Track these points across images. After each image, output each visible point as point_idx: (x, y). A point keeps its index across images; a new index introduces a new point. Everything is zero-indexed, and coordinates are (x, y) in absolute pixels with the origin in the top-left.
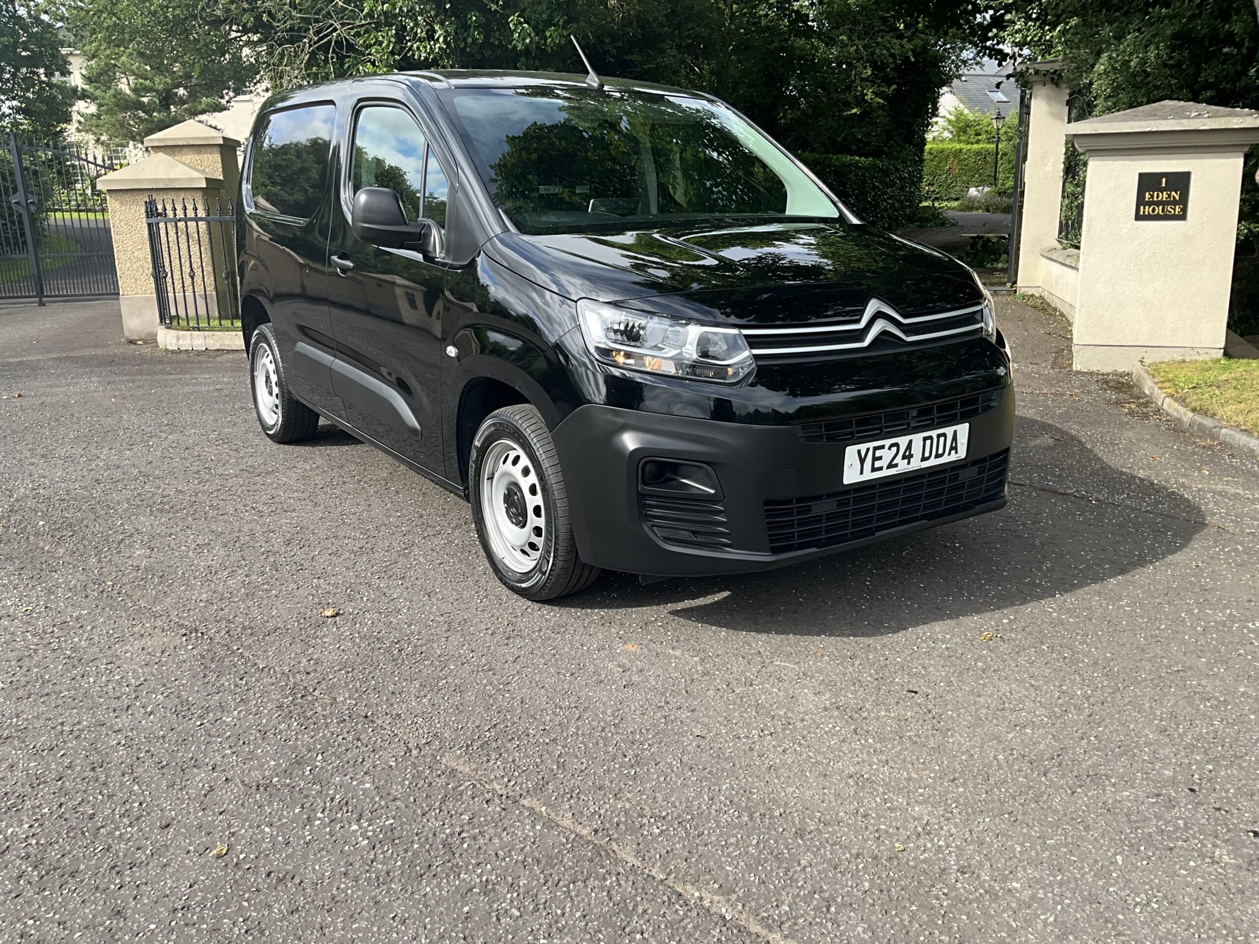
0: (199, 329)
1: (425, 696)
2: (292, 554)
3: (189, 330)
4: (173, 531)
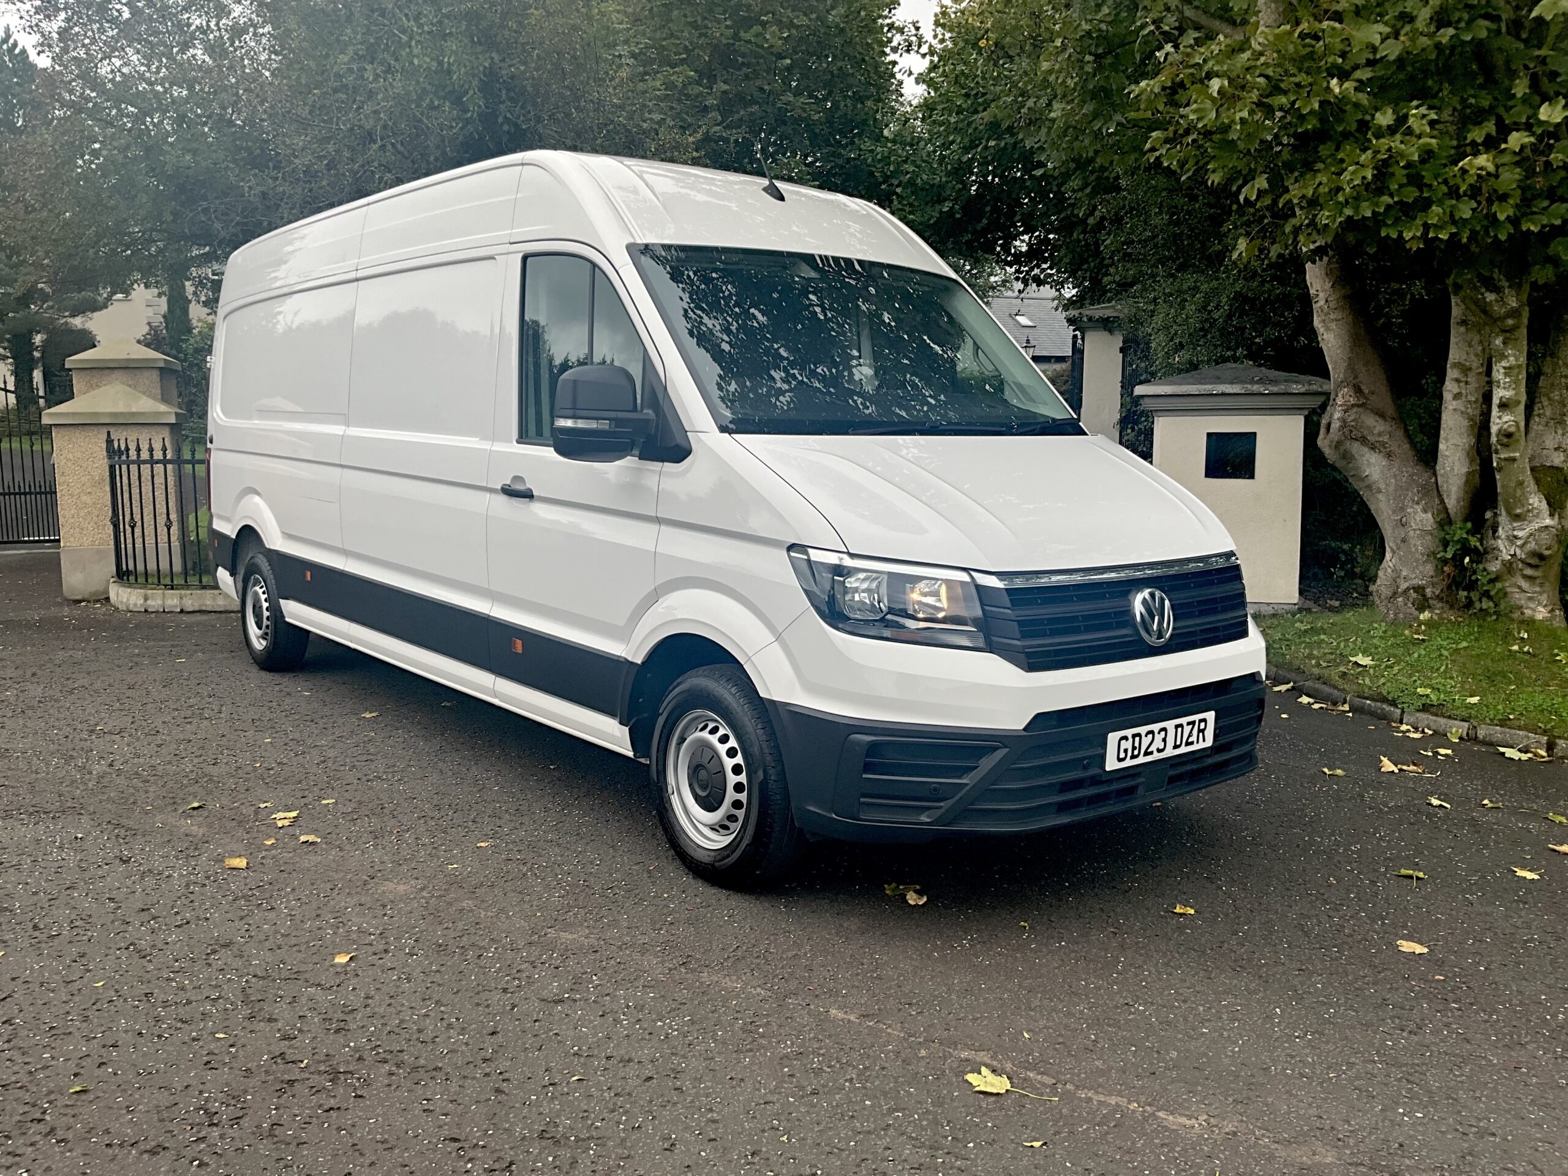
0: (172, 589)
3: (159, 589)
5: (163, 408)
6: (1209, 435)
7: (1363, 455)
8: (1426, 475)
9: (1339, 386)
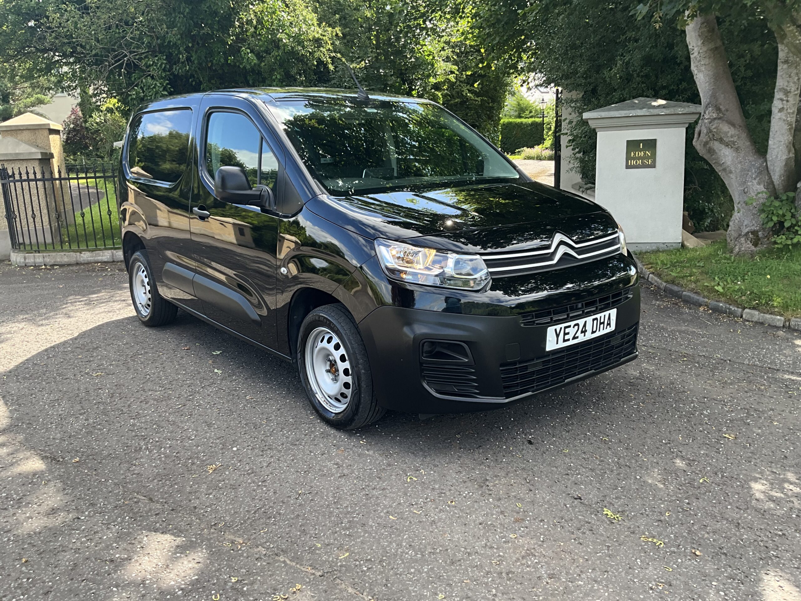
0: (39, 253)
1: (211, 493)
2: (115, 403)
3: (32, 253)
4: (33, 392)
6: (628, 141)
7: (720, 150)
8: (760, 161)
9: (707, 107)
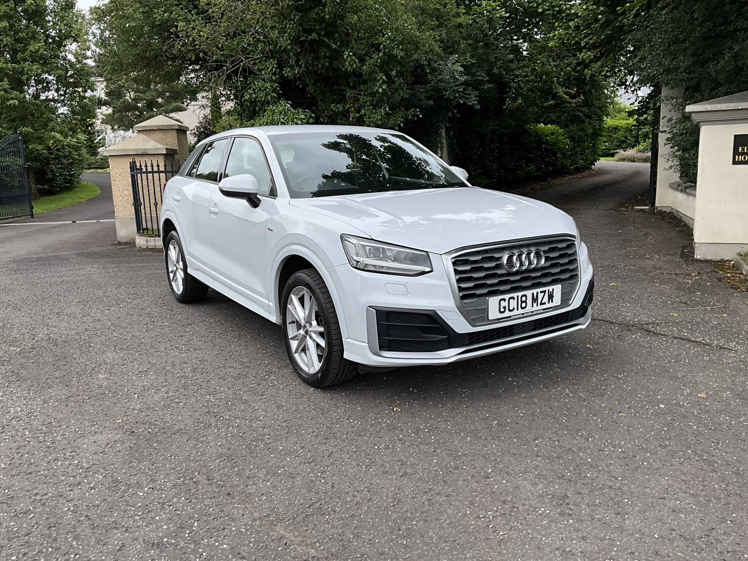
3: (153, 237)
5: (160, 146)
6: (735, 136)
